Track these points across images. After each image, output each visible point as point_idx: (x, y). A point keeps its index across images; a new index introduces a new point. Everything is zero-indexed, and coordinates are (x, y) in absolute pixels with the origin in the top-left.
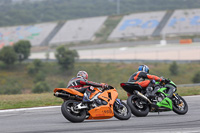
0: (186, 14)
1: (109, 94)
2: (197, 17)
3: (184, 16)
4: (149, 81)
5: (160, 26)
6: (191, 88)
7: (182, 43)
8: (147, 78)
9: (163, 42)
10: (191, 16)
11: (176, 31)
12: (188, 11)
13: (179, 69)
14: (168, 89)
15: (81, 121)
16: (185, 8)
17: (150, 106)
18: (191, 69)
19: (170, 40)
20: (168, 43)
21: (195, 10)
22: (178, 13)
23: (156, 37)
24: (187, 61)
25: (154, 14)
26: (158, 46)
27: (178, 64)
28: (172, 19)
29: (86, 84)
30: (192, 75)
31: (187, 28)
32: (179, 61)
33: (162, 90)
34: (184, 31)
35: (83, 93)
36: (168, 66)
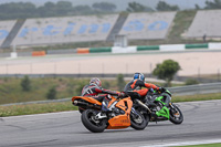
0: (39, 23)
1: (126, 102)
2: (51, 27)
3: (37, 26)
4: (146, 89)
5: (10, 37)
7: (34, 55)
8: (145, 86)
9: (14, 55)
10: (44, 26)
11: (28, 42)
12: (41, 20)
13: (32, 84)
14: (165, 97)
15: (101, 131)
16: (37, 17)
17: (150, 115)
19: (22, 52)
21: (48, 19)
22: (30, 23)
23: (6, 49)
27: (30, 78)
28: (23, 28)
29: (102, 92)
31: (39, 38)
33: (159, 99)
34: (36, 42)
35: (101, 101)
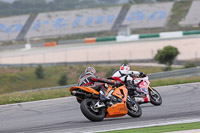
0: (49, 17)
1: (121, 90)
2: (61, 20)
3: (47, 19)
5: (24, 30)
6: (58, 91)
7: (47, 46)
9: (28, 46)
10: (54, 19)
11: (39, 35)
12: (51, 14)
13: (45, 73)
18: (56, 72)
19: (35, 43)
20: (32, 47)
21: (58, 13)
22: (41, 17)
23: (21, 41)
24: (52, 64)
25: (17, 18)
26: (23, 50)
27: (44, 67)
28: (35, 22)
30: (58, 77)
31: (51, 30)
32: (44, 64)
34: (47, 34)
36: (34, 70)
